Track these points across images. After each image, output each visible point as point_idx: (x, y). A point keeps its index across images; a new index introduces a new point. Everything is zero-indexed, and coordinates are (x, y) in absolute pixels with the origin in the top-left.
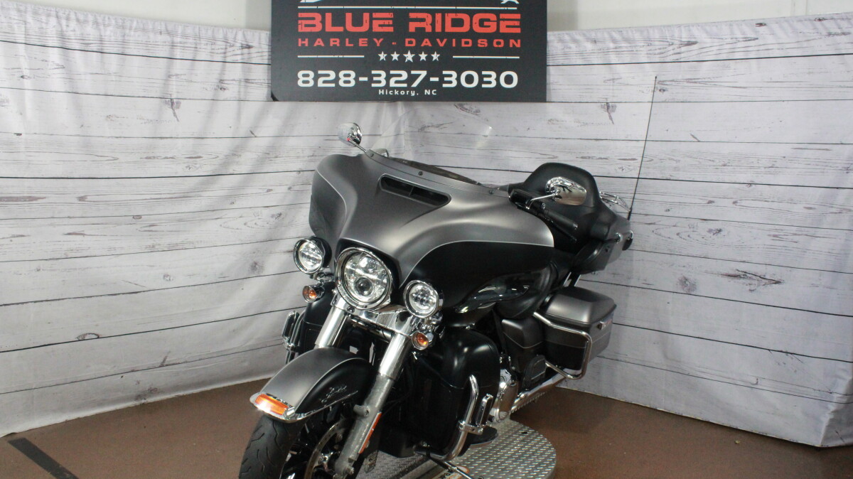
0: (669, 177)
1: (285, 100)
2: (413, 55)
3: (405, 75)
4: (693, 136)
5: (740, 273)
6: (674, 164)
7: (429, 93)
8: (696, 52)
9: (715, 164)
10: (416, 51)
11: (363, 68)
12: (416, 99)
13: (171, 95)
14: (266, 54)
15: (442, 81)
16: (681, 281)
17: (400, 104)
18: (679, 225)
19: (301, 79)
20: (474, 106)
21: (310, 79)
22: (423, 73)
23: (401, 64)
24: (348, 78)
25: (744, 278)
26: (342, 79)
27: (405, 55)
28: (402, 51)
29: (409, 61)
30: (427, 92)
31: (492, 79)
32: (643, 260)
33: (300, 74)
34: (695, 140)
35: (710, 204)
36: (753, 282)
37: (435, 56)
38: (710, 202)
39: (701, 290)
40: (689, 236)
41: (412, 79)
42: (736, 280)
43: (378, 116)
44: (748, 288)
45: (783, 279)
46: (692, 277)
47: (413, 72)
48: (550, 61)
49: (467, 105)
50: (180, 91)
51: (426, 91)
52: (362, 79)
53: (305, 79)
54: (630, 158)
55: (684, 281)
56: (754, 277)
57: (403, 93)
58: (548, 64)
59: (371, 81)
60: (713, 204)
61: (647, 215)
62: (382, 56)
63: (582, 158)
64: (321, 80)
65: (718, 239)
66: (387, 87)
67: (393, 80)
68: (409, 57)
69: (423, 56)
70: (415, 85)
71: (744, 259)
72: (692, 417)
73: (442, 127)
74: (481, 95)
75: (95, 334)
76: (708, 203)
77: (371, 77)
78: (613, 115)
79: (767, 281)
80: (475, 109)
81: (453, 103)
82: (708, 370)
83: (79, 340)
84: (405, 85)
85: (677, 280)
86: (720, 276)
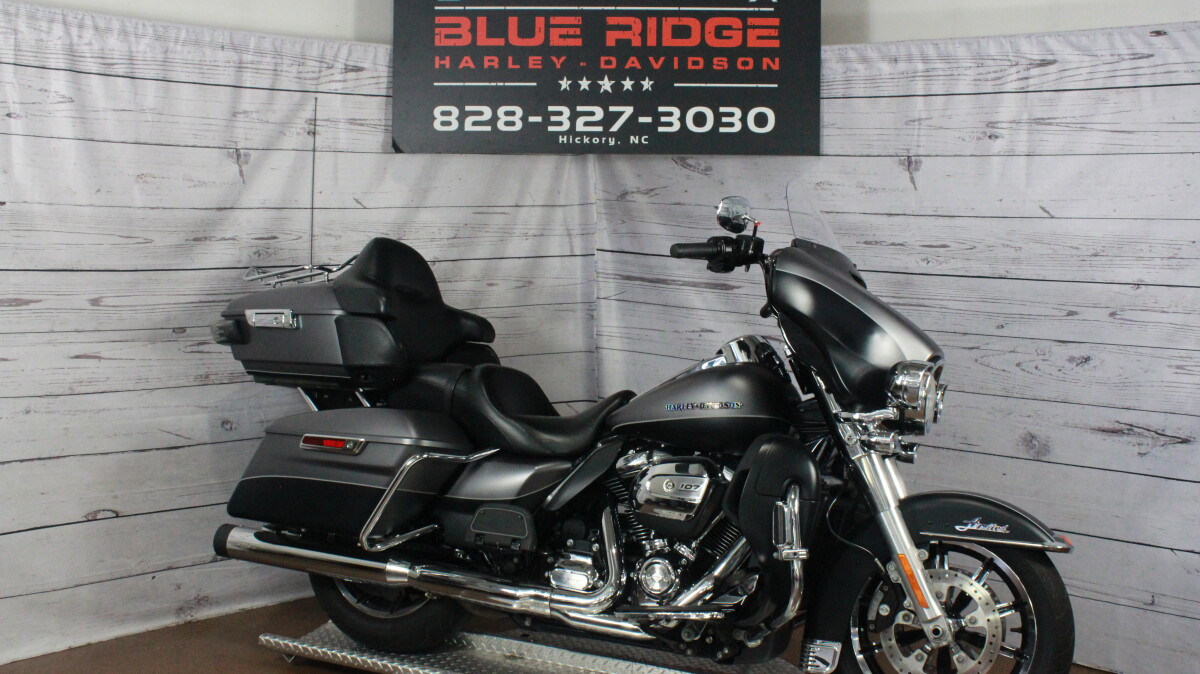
0: (1004, 274)
1: (413, 152)
2: (613, 82)
3: (599, 113)
4: (1043, 209)
5: (1123, 426)
6: (1012, 253)
7: (637, 142)
8: (1053, 77)
9: (1080, 253)
10: (617, 76)
11: (535, 102)
12: (616, 150)
13: (236, 142)
14: (385, 80)
15: (657, 123)
16: (1024, 439)
17: (592, 159)
18: (1018, 349)
19: (439, 118)
20: (703, 161)
21: (453, 119)
22: (628, 111)
23: (594, 97)
24: (511, 119)
25: (1128, 434)
26: (503, 118)
27: (600, 82)
28: (596, 75)
29: (606, 91)
30: (634, 140)
31: (735, 120)
32: (960, 406)
33: (437, 111)
34: (1046, 215)
35: (1070, 317)
36: (1144, 441)
37: (647, 84)
38: (1071, 313)
39: (1058, 453)
40: (1036, 368)
41: (610, 118)
42: (1116, 438)
43: (557, 176)
44: (1136, 450)
45: (1194, 435)
46: (1041, 432)
47: (612, 109)
48: (824, 93)
49: (692, 160)
50: (249, 137)
51: (632, 138)
52: (532, 119)
53: (445, 118)
54: (939, 243)
55: (1030, 440)
56: (1146, 433)
57: (596, 140)
58: (822, 95)
59: (547, 122)
60: (1076, 317)
61: (965, 334)
62: (565, 84)
63: (866, 243)
64: (469, 121)
65: (1084, 372)
66: (572, 131)
67: (580, 121)
68: (606, 85)
69: (628, 84)
70: (615, 128)
71: (1127, 404)
73: (652, 193)
74: (718, 144)
75: (113, 511)
76: (1068, 315)
77: (547, 115)
78: (917, 175)
79: (1168, 439)
80: (703, 166)
81: (670, 156)
83: (89, 521)
84: (600, 129)
85: (1017, 437)
86: (1089, 431)
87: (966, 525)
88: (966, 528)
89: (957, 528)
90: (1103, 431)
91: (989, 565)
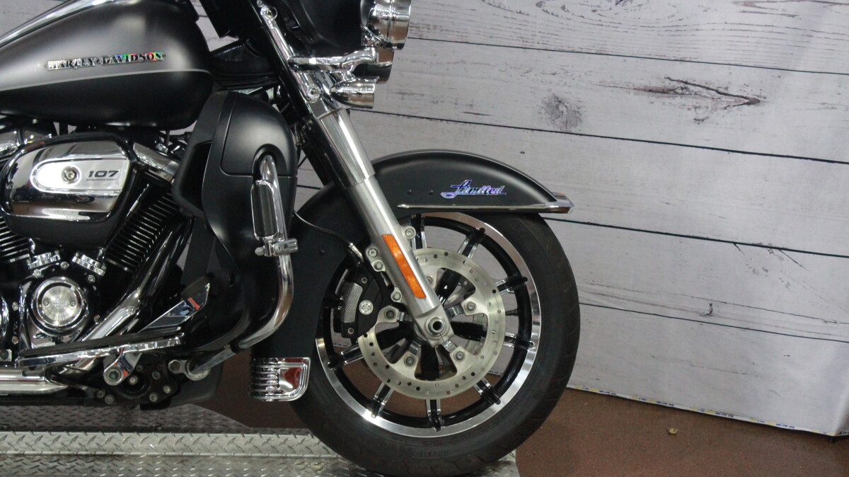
5: (675, 85)
16: (549, 105)
25: (682, 94)
32: (463, 62)
36: (703, 103)
39: (591, 123)
40: (563, 8)
42: (666, 99)
44: (692, 115)
45: (763, 94)
46: (570, 94)
55: (555, 105)
56: (705, 92)
71: (682, 55)
72: (580, 388)
79: (731, 99)
82: (610, 290)
85: (540, 103)
86: (632, 92)
87: (454, 190)
88: (453, 195)
89: (444, 195)
90: (650, 91)
91: (477, 237)
